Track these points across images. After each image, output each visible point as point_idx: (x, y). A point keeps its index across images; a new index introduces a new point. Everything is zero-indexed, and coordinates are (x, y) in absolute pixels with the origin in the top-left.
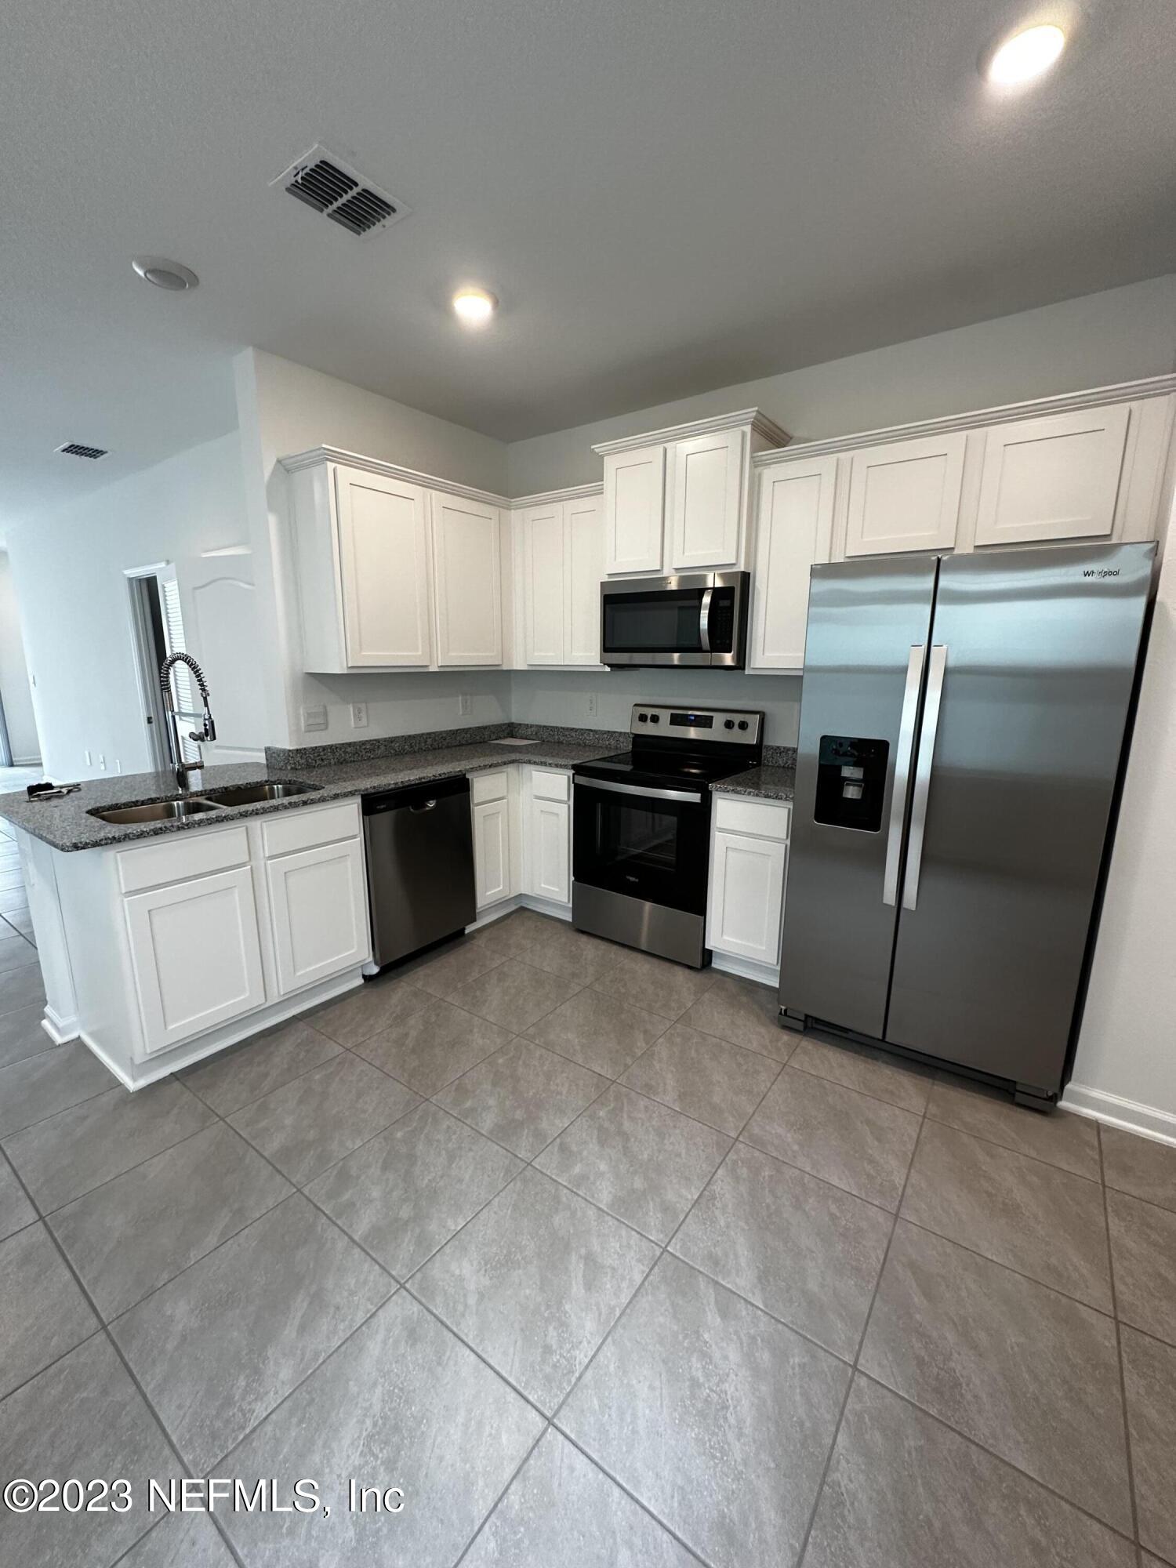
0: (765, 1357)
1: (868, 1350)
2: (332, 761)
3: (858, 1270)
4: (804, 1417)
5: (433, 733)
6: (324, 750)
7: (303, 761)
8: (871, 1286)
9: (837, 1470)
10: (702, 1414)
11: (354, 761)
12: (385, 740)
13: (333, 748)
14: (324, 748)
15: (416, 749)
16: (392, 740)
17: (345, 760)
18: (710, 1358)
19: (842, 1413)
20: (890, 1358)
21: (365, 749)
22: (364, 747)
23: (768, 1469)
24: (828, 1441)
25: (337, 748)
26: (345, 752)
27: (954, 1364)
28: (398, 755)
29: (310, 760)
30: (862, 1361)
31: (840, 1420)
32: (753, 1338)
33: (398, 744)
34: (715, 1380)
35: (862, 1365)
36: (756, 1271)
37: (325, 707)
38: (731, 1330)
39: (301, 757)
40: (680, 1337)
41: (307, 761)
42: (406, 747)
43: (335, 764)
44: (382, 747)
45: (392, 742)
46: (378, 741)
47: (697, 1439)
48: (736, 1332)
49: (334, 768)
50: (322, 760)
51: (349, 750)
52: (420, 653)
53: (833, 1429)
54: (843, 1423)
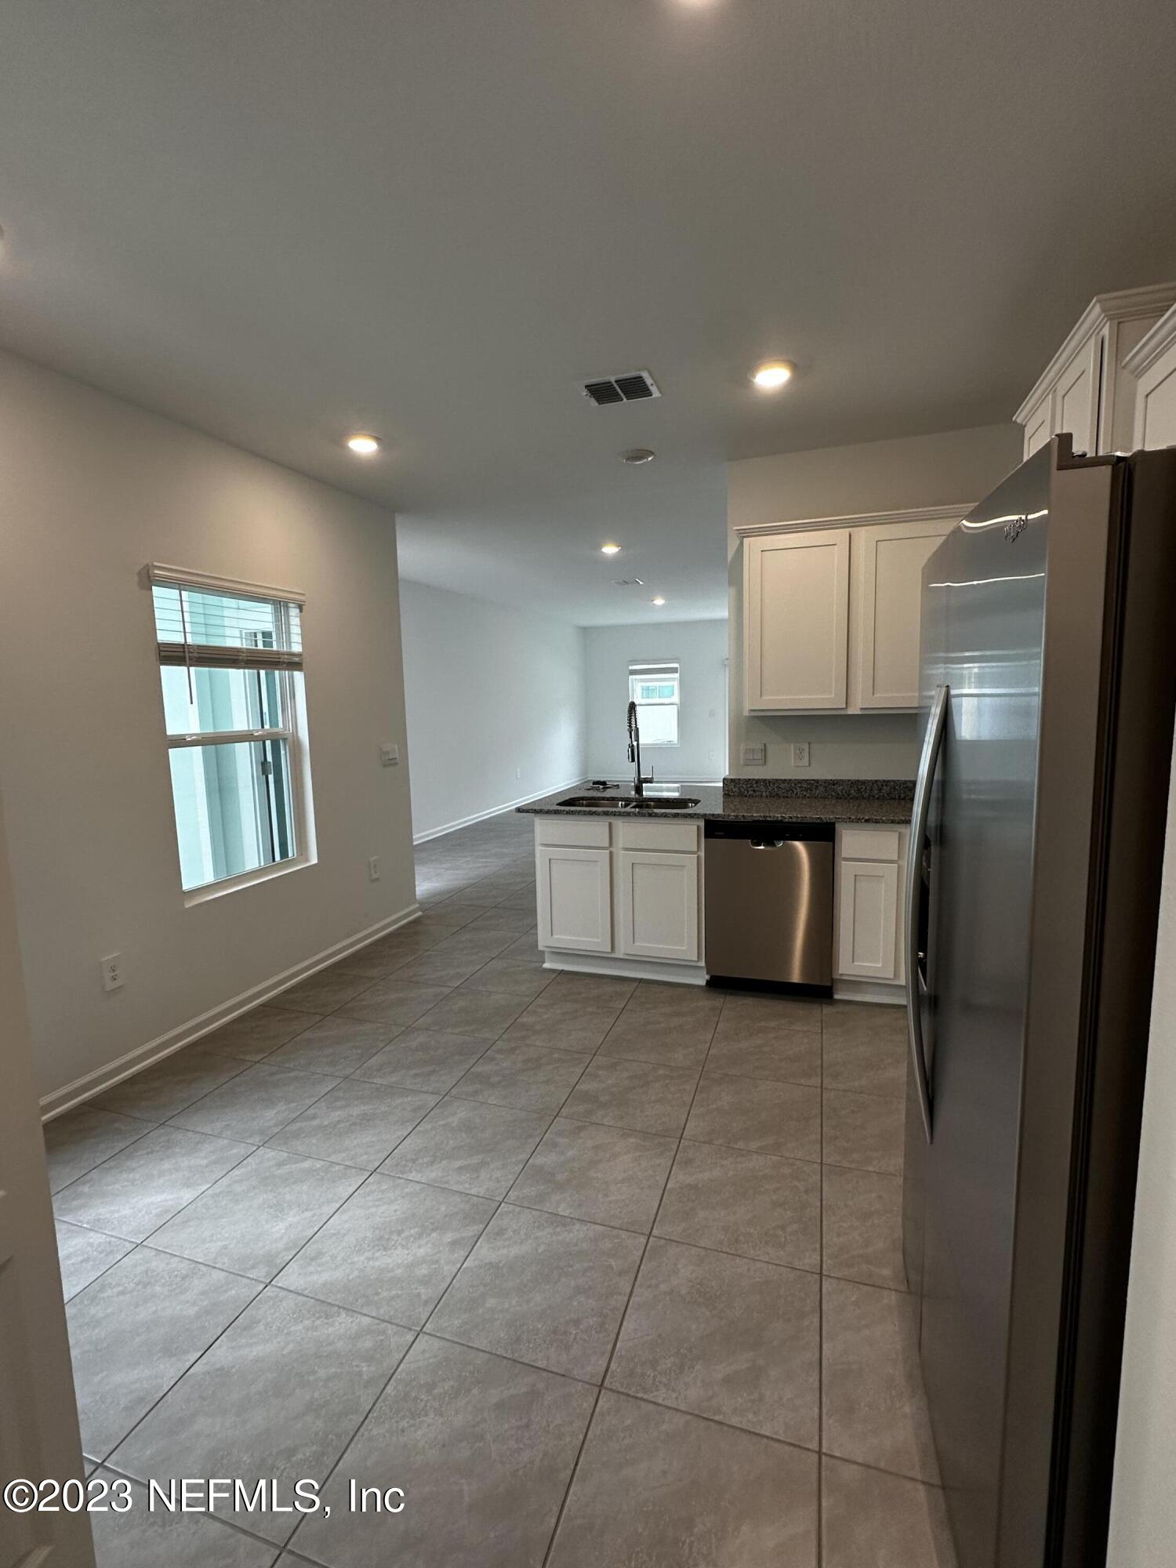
0: (423, 1271)
1: (436, 1344)
2: (764, 794)
3: (518, 1340)
4: (381, 1296)
5: (892, 781)
6: (757, 783)
7: (736, 789)
8: (500, 1352)
9: (347, 1315)
10: (381, 1238)
11: (787, 797)
12: (825, 781)
13: (766, 782)
14: (757, 781)
15: (866, 795)
16: (834, 783)
17: (777, 794)
18: (419, 1238)
19: (384, 1321)
20: (431, 1360)
21: (800, 787)
22: (799, 785)
23: (348, 1275)
24: (365, 1311)
25: (769, 782)
26: (779, 788)
27: (432, 1416)
28: (841, 798)
29: (743, 790)
30: (427, 1337)
31: (379, 1319)
32: (437, 1262)
33: (841, 787)
34: (404, 1243)
35: (423, 1337)
36: (497, 1261)
37: (765, 745)
38: (441, 1248)
39: (735, 786)
40: (431, 1221)
41: (739, 789)
42: (853, 791)
43: (767, 797)
44: (822, 789)
45: (834, 785)
46: (817, 781)
47: (365, 1238)
48: (439, 1252)
49: (764, 799)
50: (754, 791)
51: (782, 786)
52: (833, 696)
53: (374, 1314)
54: (377, 1321)
